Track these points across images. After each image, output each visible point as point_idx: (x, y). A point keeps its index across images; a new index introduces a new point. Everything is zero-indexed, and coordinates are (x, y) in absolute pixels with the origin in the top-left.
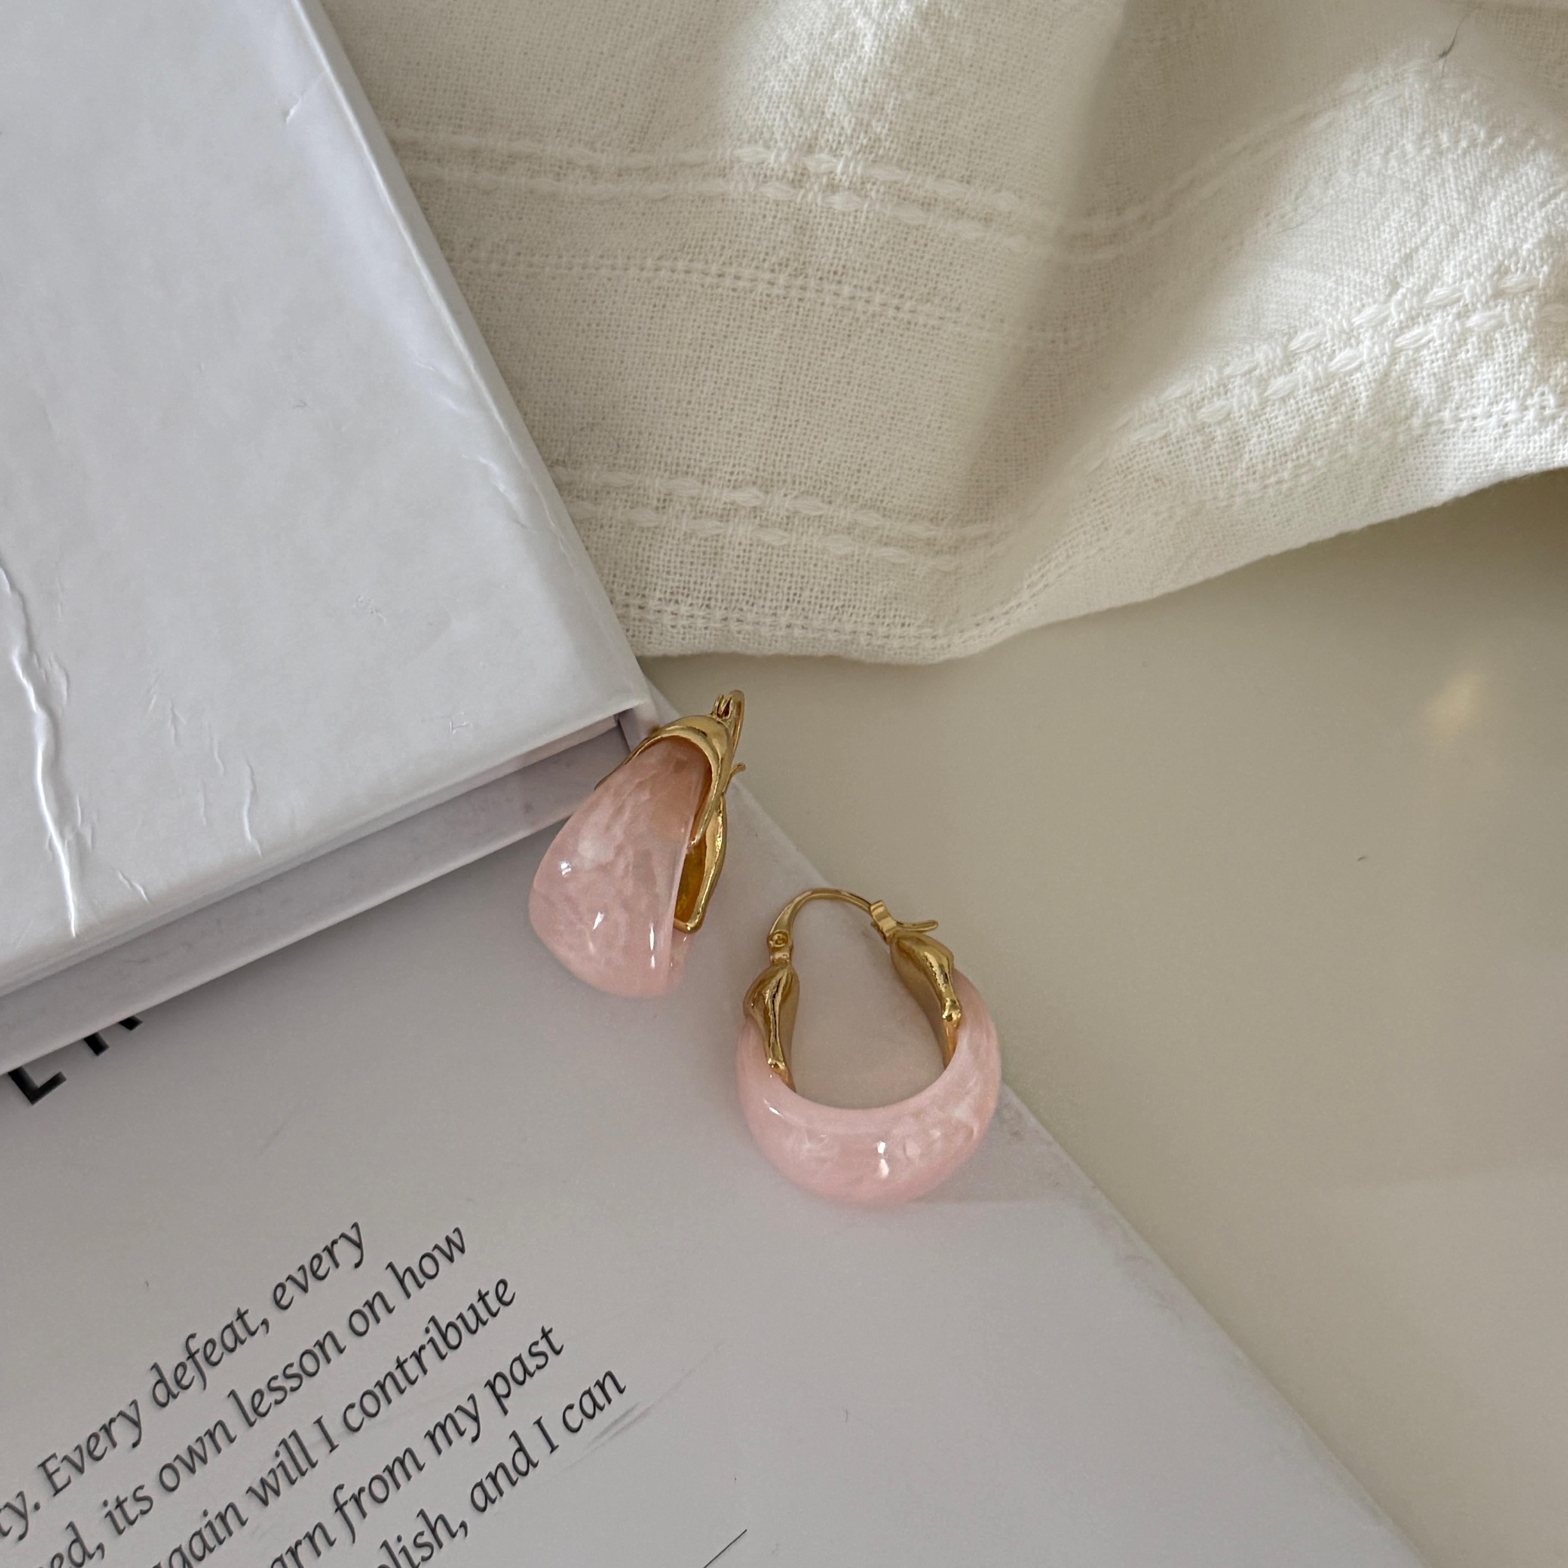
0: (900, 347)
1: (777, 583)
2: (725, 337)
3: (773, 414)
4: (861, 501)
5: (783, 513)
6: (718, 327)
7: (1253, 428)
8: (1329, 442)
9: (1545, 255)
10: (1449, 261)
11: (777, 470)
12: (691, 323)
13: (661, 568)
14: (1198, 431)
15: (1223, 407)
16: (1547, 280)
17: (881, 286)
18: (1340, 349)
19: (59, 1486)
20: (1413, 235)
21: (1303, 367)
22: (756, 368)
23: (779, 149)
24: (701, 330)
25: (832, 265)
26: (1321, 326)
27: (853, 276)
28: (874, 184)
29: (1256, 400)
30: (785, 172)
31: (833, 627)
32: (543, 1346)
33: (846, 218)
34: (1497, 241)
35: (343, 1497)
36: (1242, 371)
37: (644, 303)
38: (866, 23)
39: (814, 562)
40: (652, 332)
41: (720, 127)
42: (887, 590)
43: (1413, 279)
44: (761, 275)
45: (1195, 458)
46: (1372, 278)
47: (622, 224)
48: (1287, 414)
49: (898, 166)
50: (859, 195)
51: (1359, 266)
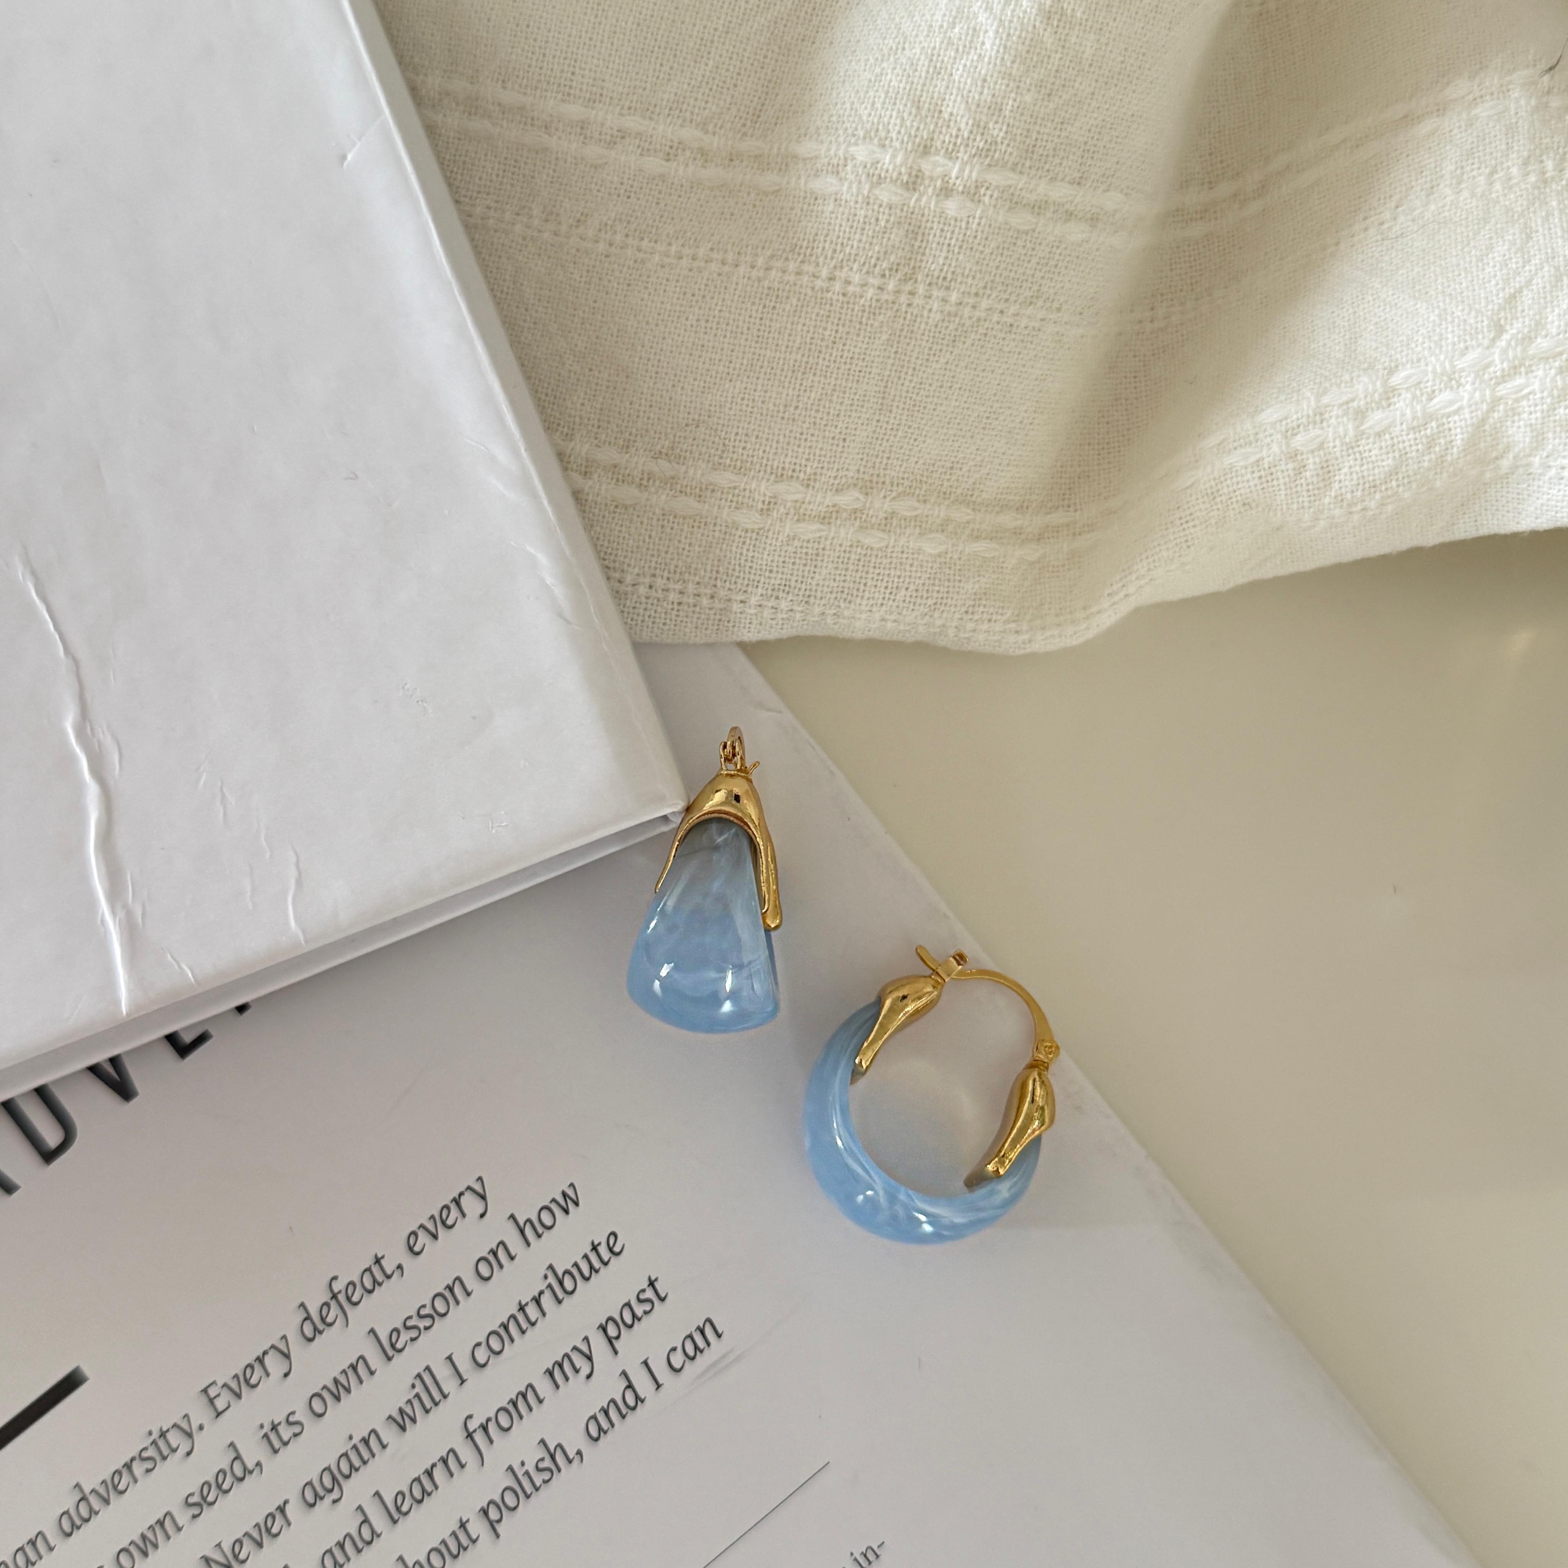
0: (1001, 350)
1: (874, 583)
2: (834, 343)
3: (877, 418)
4: (953, 497)
5: (882, 515)
6: (827, 333)
7: (1345, 459)
8: (1418, 477)
10: (1553, 307)
11: (877, 472)
12: (800, 327)
13: (764, 567)
14: (1291, 458)
15: (1318, 436)
17: (988, 292)
18: (1441, 390)
19: (220, 1409)
20: (1517, 272)
21: (1402, 404)
22: (862, 374)
23: (896, 150)
24: (810, 335)
25: (941, 270)
26: (1422, 363)
27: (961, 283)
28: (988, 188)
29: (1351, 433)
30: (900, 173)
31: (924, 621)
32: (649, 1294)
33: (958, 224)
35: (473, 1425)
36: (1340, 401)
37: (753, 304)
38: (987, 19)
39: (910, 562)
40: (761, 333)
41: (834, 119)
42: (977, 586)
43: (1518, 325)
44: (871, 280)
45: (1285, 484)
46: (1476, 317)
47: (732, 214)
48: (1381, 448)
49: (1013, 170)
50: (972, 200)
51: (1463, 302)
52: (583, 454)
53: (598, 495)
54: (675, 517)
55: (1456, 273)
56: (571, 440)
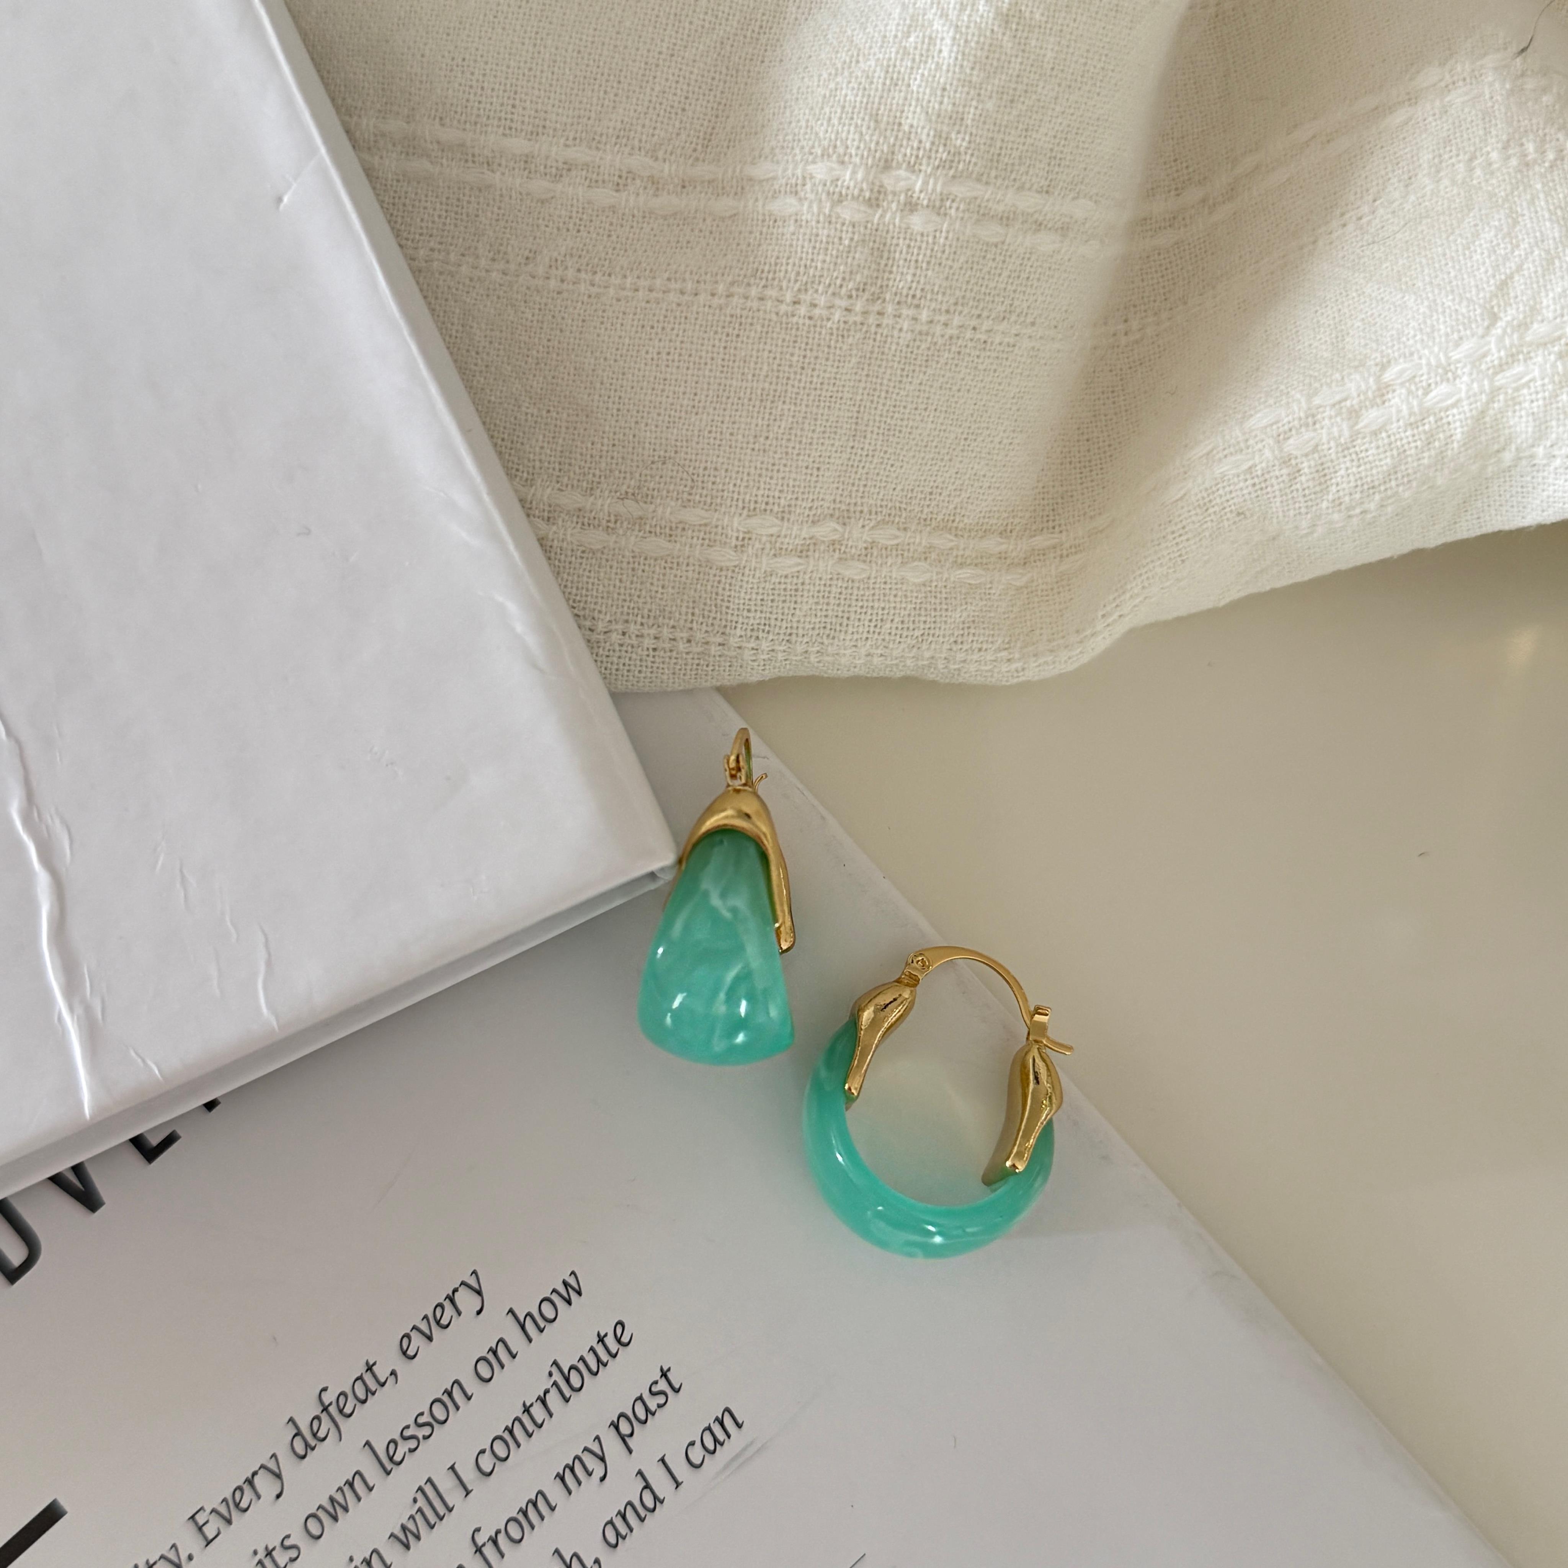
0: (976, 368)
1: (858, 616)
2: (803, 368)
3: (851, 444)
4: (934, 523)
5: (861, 545)
6: (795, 358)
7: (1341, 460)
8: (1418, 475)
10: (1547, 291)
11: (853, 501)
12: (766, 354)
13: (741, 607)
14: (1284, 462)
15: (1313, 438)
17: (959, 308)
18: (1436, 383)
19: (210, 1537)
20: (1506, 258)
21: (1397, 400)
22: (833, 400)
23: (855, 165)
24: (777, 361)
25: (910, 288)
26: (1416, 356)
27: (931, 300)
28: (953, 201)
29: (1346, 433)
30: (861, 190)
31: (911, 655)
32: (663, 1385)
33: (925, 238)
35: (481, 1539)
36: (1332, 402)
37: (716, 333)
38: (944, 25)
39: (894, 592)
40: (726, 363)
41: (790, 137)
42: (965, 614)
43: (1511, 312)
44: (838, 302)
45: (1280, 490)
46: (1468, 306)
47: (688, 242)
48: (1378, 447)
49: (978, 180)
50: (939, 214)
51: (1452, 291)
52: (545, 498)
53: (563, 541)
54: (646, 559)
55: (1443, 262)
56: (531, 486)
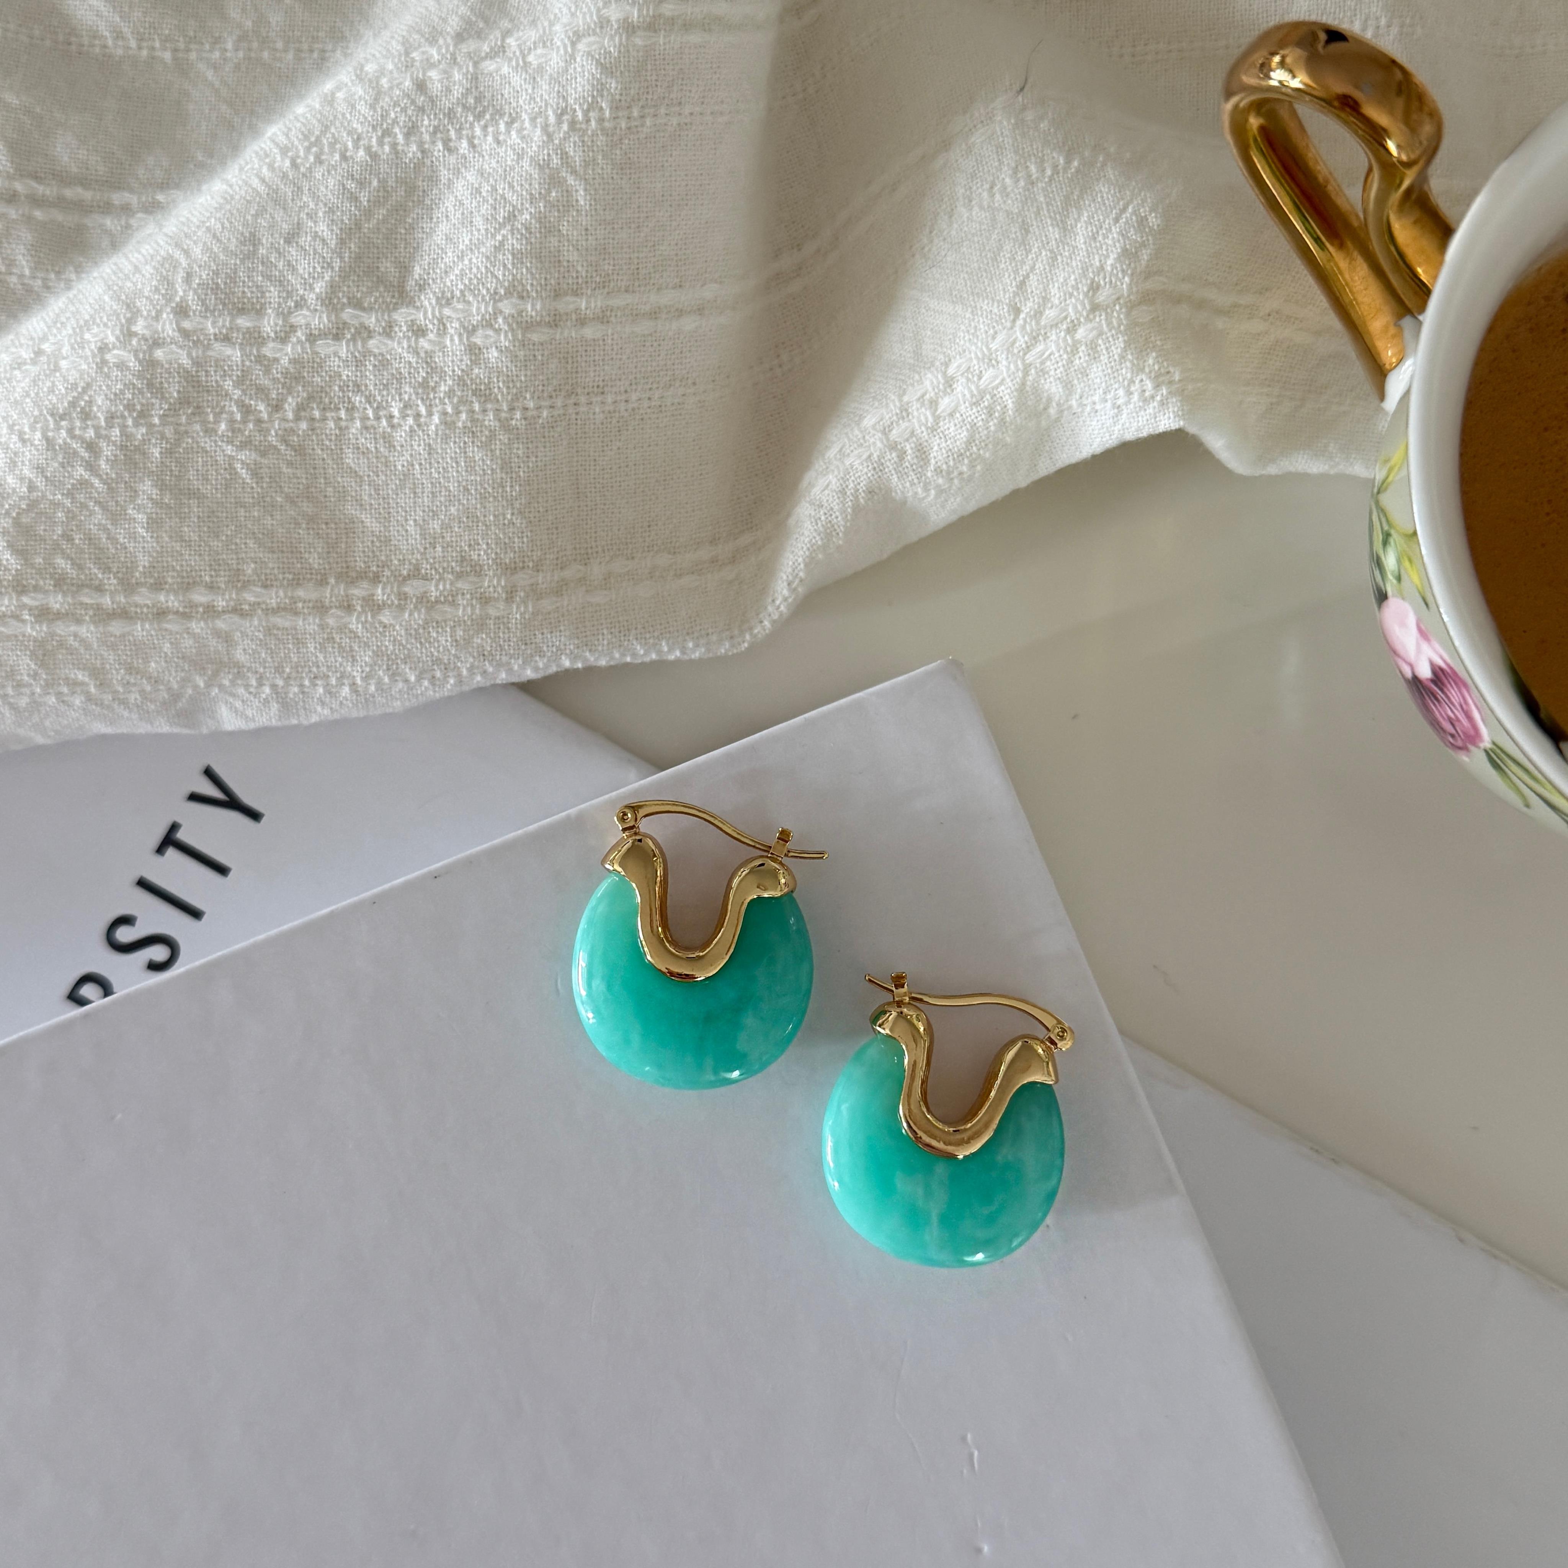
3: (577, 504)
7: (933, 439)
8: (991, 439)
9: (1124, 267)
10: (1053, 283)
14: (893, 449)
15: (906, 428)
16: (1130, 286)
17: (634, 387)
18: (985, 370)
20: (1023, 262)
21: (961, 387)
23: (533, 299)
25: (594, 381)
26: (967, 352)
28: (612, 311)
29: (930, 419)
30: (542, 317)
33: (597, 343)
34: (1087, 260)
36: (916, 397)
43: (1029, 304)
44: (543, 403)
45: (895, 469)
46: (999, 306)
48: (956, 425)
49: (627, 291)
50: (602, 323)
51: (987, 296)
